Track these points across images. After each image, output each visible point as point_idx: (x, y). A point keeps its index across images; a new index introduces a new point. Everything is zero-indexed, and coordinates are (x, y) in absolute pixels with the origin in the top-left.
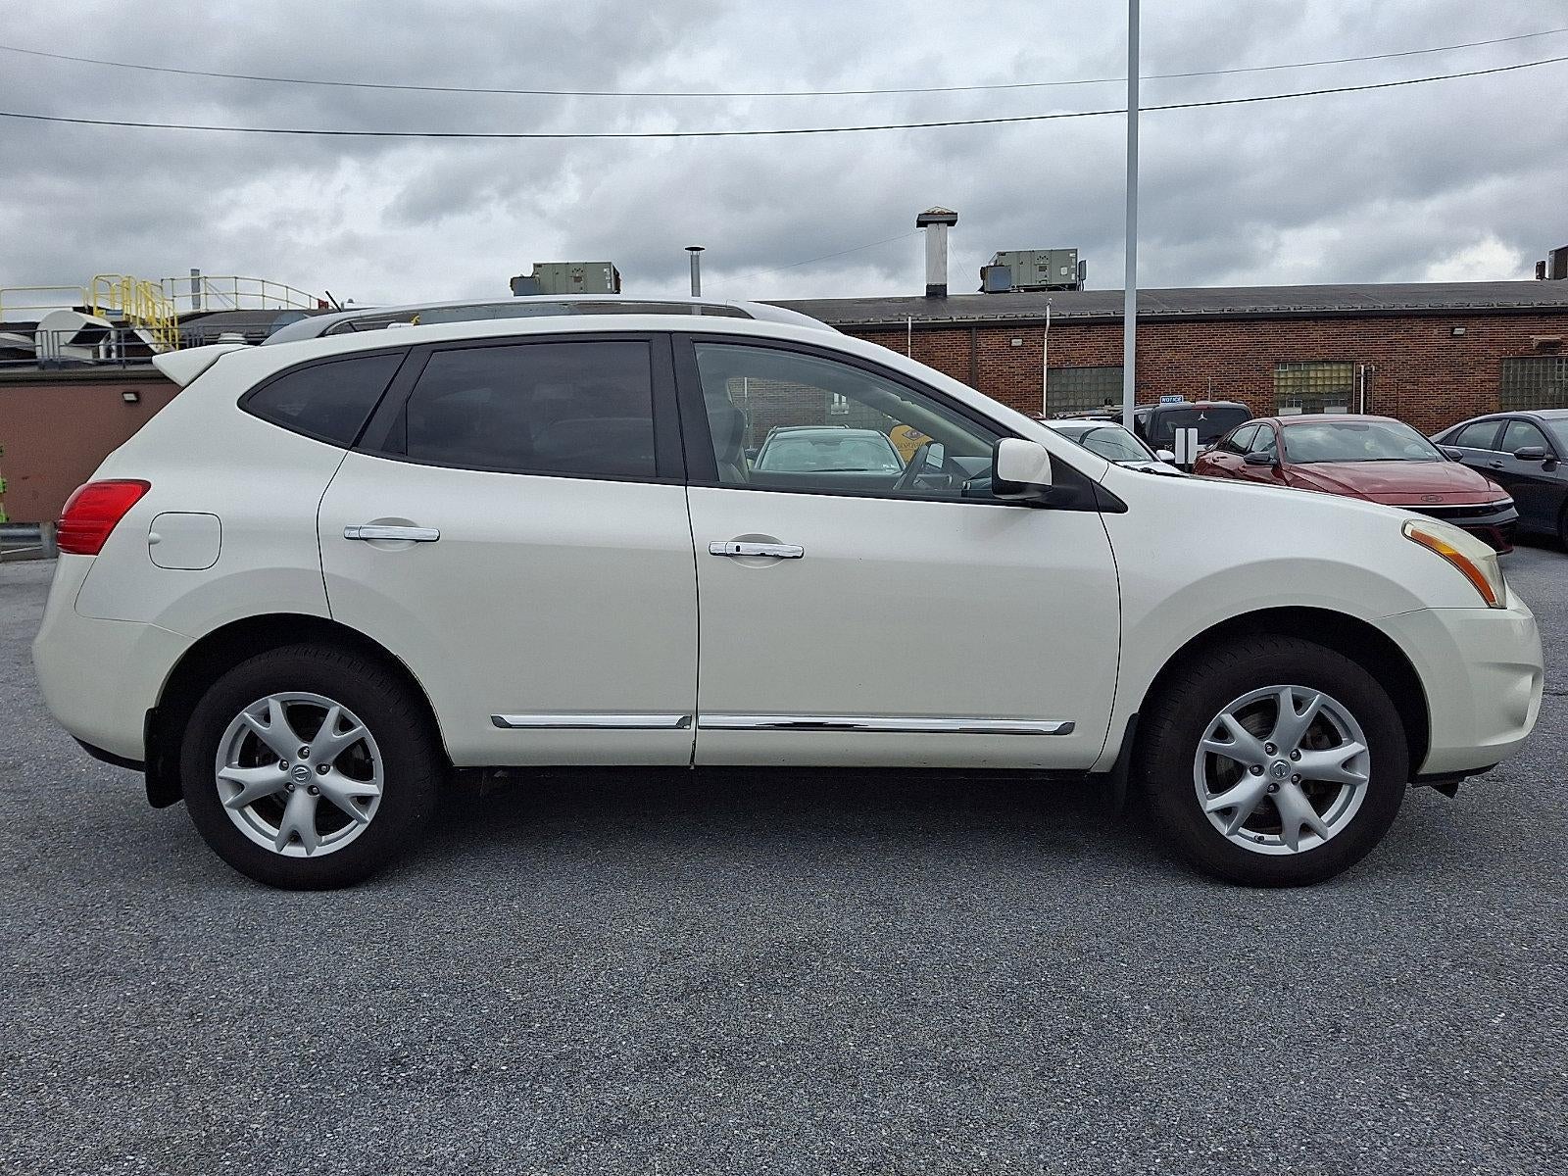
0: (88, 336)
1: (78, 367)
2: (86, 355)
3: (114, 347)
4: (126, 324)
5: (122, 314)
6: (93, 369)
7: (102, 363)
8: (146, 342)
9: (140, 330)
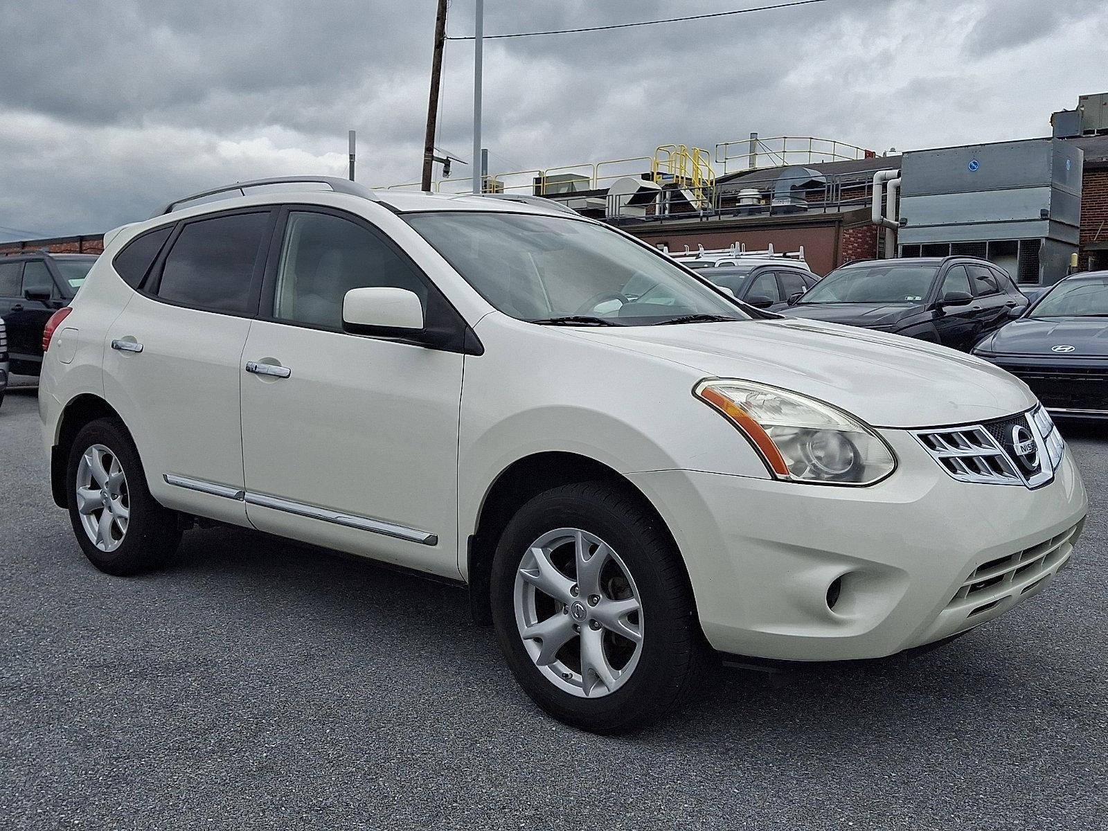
0: (643, 198)
1: (635, 223)
2: (640, 213)
3: (667, 205)
4: (675, 185)
5: (673, 178)
6: (647, 224)
7: (657, 219)
8: (689, 200)
9: (685, 190)
